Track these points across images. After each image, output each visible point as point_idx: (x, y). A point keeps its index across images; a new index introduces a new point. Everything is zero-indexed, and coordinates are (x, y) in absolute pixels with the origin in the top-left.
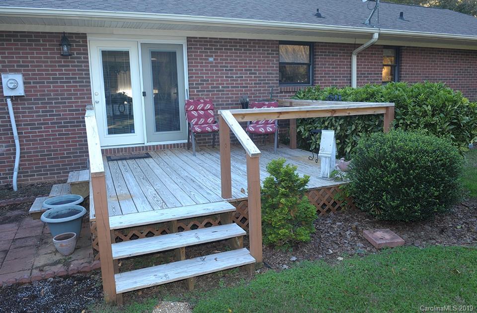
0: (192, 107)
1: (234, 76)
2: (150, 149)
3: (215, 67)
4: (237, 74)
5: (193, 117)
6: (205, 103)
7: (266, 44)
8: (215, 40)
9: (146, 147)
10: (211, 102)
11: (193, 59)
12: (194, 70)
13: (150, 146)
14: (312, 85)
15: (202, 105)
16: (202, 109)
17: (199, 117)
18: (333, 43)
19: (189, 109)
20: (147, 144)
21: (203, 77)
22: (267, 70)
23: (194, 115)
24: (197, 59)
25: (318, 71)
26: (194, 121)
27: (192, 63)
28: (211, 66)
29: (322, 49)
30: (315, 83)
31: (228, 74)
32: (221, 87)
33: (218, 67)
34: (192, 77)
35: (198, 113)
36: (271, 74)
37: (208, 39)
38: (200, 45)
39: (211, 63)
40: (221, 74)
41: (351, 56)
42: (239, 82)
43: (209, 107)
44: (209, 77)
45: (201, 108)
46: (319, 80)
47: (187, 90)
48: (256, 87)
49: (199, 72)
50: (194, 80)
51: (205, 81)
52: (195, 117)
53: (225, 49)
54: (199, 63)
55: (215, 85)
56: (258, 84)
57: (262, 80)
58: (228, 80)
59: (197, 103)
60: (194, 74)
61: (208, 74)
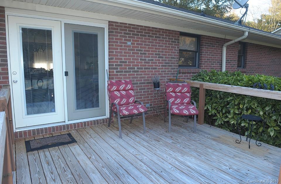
0: (114, 88)
1: (147, 59)
2: (71, 128)
3: (132, 50)
4: (149, 57)
5: (116, 97)
6: (126, 83)
7: (171, 33)
8: (133, 27)
9: (67, 125)
10: (130, 82)
11: (114, 42)
12: (114, 53)
13: (71, 124)
14: (198, 68)
15: (124, 86)
16: (124, 90)
17: (122, 97)
18: (213, 37)
19: (112, 90)
20: (67, 123)
21: (122, 59)
22: (171, 55)
23: (116, 95)
24: (117, 42)
25: (203, 57)
26: (116, 102)
27: (113, 45)
28: (129, 50)
29: (206, 41)
30: (201, 66)
31: (142, 57)
32: (136, 68)
33: (134, 50)
34: (112, 59)
35: (121, 94)
36: (174, 58)
37: (127, 25)
38: (121, 30)
39: (129, 46)
40: (137, 56)
41: (222, 47)
42: (150, 64)
43: (130, 87)
44: (127, 59)
45: (122, 88)
46: (203, 64)
47: (107, 70)
48: (162, 69)
49: (119, 54)
50: (114, 62)
51: (123, 62)
52: (117, 97)
53: (141, 35)
54: (118, 46)
55: (131, 67)
56: (164, 66)
57: (167, 63)
58: (142, 62)
59: (119, 83)
60: (115, 55)
61: (126, 56)
